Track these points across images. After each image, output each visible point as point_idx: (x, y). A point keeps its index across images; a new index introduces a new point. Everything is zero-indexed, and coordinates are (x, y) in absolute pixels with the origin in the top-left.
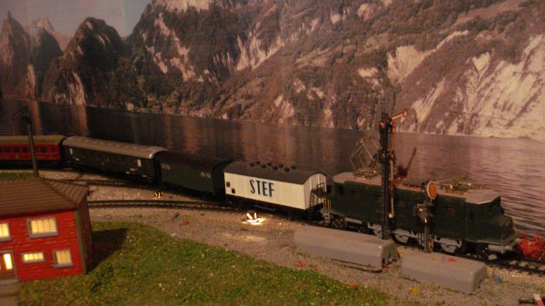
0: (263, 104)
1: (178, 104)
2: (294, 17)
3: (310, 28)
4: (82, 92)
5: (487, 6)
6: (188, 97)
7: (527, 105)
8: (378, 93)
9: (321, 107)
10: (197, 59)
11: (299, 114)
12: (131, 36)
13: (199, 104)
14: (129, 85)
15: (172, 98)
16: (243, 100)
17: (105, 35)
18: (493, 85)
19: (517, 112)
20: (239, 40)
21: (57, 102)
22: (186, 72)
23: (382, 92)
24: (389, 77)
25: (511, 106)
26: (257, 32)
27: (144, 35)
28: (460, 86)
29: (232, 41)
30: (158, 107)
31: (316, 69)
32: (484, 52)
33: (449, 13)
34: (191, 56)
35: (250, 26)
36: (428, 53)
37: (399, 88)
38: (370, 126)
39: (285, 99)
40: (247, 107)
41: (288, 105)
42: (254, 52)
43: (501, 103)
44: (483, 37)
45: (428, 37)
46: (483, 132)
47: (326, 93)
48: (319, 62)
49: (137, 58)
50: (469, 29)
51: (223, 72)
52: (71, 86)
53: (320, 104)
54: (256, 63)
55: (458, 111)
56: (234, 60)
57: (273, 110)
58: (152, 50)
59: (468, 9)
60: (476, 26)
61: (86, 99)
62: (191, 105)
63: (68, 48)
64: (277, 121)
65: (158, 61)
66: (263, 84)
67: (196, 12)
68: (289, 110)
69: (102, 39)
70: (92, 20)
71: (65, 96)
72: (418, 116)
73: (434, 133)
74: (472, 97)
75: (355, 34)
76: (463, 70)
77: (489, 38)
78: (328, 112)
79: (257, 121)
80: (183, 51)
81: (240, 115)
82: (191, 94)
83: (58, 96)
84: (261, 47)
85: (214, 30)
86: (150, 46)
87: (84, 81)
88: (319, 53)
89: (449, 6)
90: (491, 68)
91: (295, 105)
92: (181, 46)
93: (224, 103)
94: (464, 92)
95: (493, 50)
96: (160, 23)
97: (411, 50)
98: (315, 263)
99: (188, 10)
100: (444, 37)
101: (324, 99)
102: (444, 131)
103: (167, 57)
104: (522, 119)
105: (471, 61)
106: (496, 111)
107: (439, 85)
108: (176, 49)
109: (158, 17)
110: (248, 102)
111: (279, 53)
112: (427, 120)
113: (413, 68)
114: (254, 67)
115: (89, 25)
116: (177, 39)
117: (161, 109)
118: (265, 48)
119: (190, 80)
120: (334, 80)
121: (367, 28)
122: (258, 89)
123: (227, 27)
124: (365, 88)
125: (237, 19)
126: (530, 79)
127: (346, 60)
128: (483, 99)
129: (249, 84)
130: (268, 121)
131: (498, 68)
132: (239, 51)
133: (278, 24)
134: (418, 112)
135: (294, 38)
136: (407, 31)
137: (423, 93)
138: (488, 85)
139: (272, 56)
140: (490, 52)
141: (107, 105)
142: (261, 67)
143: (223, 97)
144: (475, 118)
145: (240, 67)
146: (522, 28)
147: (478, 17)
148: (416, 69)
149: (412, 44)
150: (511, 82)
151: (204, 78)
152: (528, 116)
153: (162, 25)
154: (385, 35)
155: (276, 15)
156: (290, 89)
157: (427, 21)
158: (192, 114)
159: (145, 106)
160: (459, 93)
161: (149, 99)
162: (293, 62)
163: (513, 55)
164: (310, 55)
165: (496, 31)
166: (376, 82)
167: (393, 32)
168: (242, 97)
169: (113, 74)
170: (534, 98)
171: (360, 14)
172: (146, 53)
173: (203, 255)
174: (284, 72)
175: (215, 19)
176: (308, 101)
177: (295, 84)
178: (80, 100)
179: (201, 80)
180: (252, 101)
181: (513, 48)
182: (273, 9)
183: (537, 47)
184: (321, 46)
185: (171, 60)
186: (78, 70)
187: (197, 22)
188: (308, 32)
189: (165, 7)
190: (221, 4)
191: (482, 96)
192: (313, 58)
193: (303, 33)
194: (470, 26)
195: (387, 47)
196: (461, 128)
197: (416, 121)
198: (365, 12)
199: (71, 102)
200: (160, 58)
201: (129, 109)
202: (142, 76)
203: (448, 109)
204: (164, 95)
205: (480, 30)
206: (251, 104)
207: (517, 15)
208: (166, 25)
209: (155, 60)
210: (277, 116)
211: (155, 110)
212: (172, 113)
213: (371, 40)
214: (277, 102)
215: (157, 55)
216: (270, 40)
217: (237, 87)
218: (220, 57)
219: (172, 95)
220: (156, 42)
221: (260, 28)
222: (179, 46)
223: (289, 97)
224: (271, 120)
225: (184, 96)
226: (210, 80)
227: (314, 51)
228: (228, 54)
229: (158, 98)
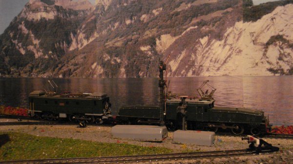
0: (85, 68)
1: (31, 71)
2: (105, 21)
3: (114, 27)
5: (206, 14)
6: (37, 67)
7: (226, 60)
8: (151, 58)
9: (119, 67)
10: (45, 46)
11: (106, 72)
12: (2, 35)
13: (45, 70)
15: (27, 68)
16: (72, 66)
18: (210, 51)
19: (222, 63)
20: (72, 35)
22: (37, 53)
23: (153, 57)
24: (157, 50)
25: (219, 60)
26: (83, 30)
27: (11, 34)
28: (193, 53)
29: (67, 35)
30: (18, 73)
31: (116, 48)
32: (205, 36)
33: (188, 18)
34: (41, 44)
35: (79, 27)
36: (177, 37)
37: (162, 56)
38: (146, 75)
39: (98, 64)
40: (75, 70)
41: (100, 67)
42: (80, 40)
43: (214, 59)
44: (205, 29)
45: (177, 29)
46: (205, 74)
47: (122, 60)
48: (119, 44)
49: (6, 47)
50: (198, 26)
51: (61, 52)
53: (118, 66)
54: (81, 47)
55: (192, 64)
56: (68, 45)
57: (91, 71)
58: (16, 42)
59: (197, 16)
60: (201, 24)
62: (39, 71)
64: (92, 77)
65: (19, 48)
66: (85, 57)
67: (46, 20)
68: (100, 70)
72: (172, 69)
73: (180, 76)
74: (199, 57)
75: (138, 29)
76: (195, 45)
77: (207, 29)
78: (123, 70)
79: (80, 77)
80: (36, 42)
81: (70, 75)
82: (39, 65)
84: (85, 38)
85: (57, 30)
86: (15, 39)
88: (119, 39)
89: (188, 15)
90: (209, 43)
91: (104, 67)
92: (35, 39)
93: (60, 69)
94: (195, 55)
95: (209, 35)
96: (23, 27)
97: (169, 36)
98: (126, 141)
99: (41, 19)
100: (185, 29)
101: (121, 63)
102: (186, 75)
103: (25, 45)
104: (224, 66)
105: (199, 40)
106: (211, 63)
107: (182, 52)
108: (31, 41)
109: (21, 24)
110: (76, 67)
111: (95, 41)
112: (176, 70)
113: (169, 45)
114: (80, 48)
116: (32, 35)
117: (20, 75)
118: (87, 38)
119: (39, 57)
120: (127, 53)
121: (145, 26)
122: (82, 60)
123: (65, 28)
124: (143, 56)
125: (71, 24)
126: (228, 47)
127: (134, 43)
128: (205, 58)
129: (76, 58)
130: (87, 77)
131: (212, 43)
132: (72, 41)
133: (95, 26)
134: (172, 66)
135: (104, 32)
136: (167, 27)
137: (175, 57)
138: (207, 51)
139: (91, 42)
140: (208, 36)
142: (84, 48)
143: (60, 66)
144: (201, 67)
145: (71, 49)
146: (223, 24)
147: (202, 20)
148: (171, 45)
149: (169, 33)
150: (218, 49)
151: (48, 56)
152: (227, 65)
153: (24, 28)
154: (155, 29)
155: (95, 21)
156: (101, 58)
157: (177, 22)
158: (40, 76)
159: (9, 73)
160: (193, 56)
161: (12, 70)
162: (104, 45)
163: (219, 37)
164: (113, 41)
165: (211, 26)
166: (150, 53)
167: (159, 28)
168: (72, 65)
170: (229, 56)
171: (142, 19)
172: (12, 43)
173: (61, 142)
174: (98, 50)
175: (57, 24)
176: (111, 64)
177: (104, 56)
179: (46, 57)
180: (78, 67)
181: (219, 33)
182: (93, 18)
183: (231, 33)
184: (120, 36)
185: (28, 47)
187: (46, 26)
188: (113, 29)
189: (27, 18)
190: (62, 16)
191: (204, 57)
192: (115, 42)
193: (110, 29)
194: (198, 24)
195: (155, 35)
196: (194, 73)
197: (171, 71)
198: (144, 18)
200: (20, 46)
202: (8, 57)
203: (188, 64)
204: (22, 66)
205: (203, 25)
206: (78, 68)
207: (221, 18)
208: (26, 28)
209: (17, 47)
210: (93, 73)
211: (15, 75)
212: (26, 77)
213: (148, 32)
214: (93, 67)
215: (19, 44)
216: (90, 34)
217: (69, 59)
218: (60, 44)
219: (27, 66)
220: (19, 37)
221: (85, 28)
222: (33, 39)
223: (100, 63)
224: (89, 76)
225: (35, 66)
226: (52, 57)
227: (116, 39)
228: (64, 42)
229: (18, 68)
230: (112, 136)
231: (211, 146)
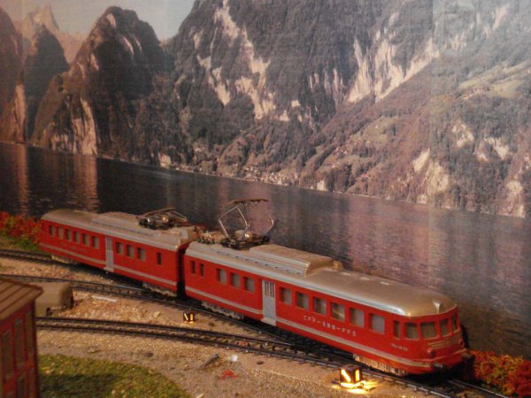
0: (391, 165)
1: (243, 160)
3: (492, 22)
4: (92, 133)
6: (260, 148)
9: (503, 176)
10: (280, 81)
11: (458, 188)
13: (278, 162)
14: (166, 124)
15: (234, 150)
16: (356, 157)
17: (133, 36)
20: (357, 47)
21: (54, 148)
22: (261, 103)
26: (391, 31)
27: (195, 37)
29: (343, 47)
30: (211, 162)
31: (497, 102)
34: (272, 75)
35: (379, 20)
39: (432, 158)
40: (362, 171)
41: (439, 169)
42: (381, 68)
47: (514, 150)
48: (505, 89)
49: (183, 77)
51: (323, 105)
52: (77, 122)
54: (383, 91)
56: (346, 83)
57: (410, 178)
58: (206, 63)
61: (97, 145)
62: (265, 163)
63: (78, 56)
64: (414, 200)
65: (216, 83)
66: (394, 129)
68: (439, 180)
69: (129, 44)
70: (115, 11)
71: (66, 138)
78: (515, 187)
79: (377, 197)
80: (259, 66)
81: (347, 184)
82: (266, 143)
83: (56, 139)
84: (395, 60)
85: (314, 30)
86: (204, 56)
87: (96, 113)
88: (506, 71)
91: (451, 170)
92: (256, 57)
93: (321, 161)
96: (224, 15)
101: (509, 161)
103: (231, 75)
108: (246, 63)
109: (221, 6)
110: (365, 161)
111: (427, 71)
114: (380, 97)
115: (111, 18)
116: (249, 44)
117: (215, 167)
118: (403, 61)
119: (266, 118)
122: (383, 138)
123: (339, 22)
129: (369, 127)
132: (356, 67)
135: (458, 42)
139: (415, 77)
141: (130, 157)
142: (393, 96)
143: (320, 150)
145: (354, 96)
151: (290, 115)
153: (228, 20)
156: (444, 137)
158: (266, 178)
159: (189, 160)
161: (197, 150)
162: (454, 88)
164: (488, 76)
168: (355, 151)
169: (142, 103)
172: (198, 68)
174: (434, 107)
175: (316, 9)
176: (477, 163)
177: (454, 130)
178: (89, 148)
179: (285, 118)
180: (372, 159)
184: (511, 58)
185: (237, 82)
186: (90, 96)
188: (486, 30)
192: (493, 81)
193: (476, 32)
199: (75, 150)
200: (218, 77)
201: (163, 165)
202: (188, 108)
204: (220, 143)
206: (370, 165)
208: (234, 19)
209: (211, 81)
210: (415, 189)
211: (205, 168)
212: (231, 175)
214: (418, 164)
215: (214, 72)
216: (413, 47)
217: (347, 132)
218: (321, 77)
219: (235, 142)
220: (214, 50)
221: (397, 24)
222: (251, 57)
223: (441, 154)
224: (404, 196)
225: (254, 145)
226: (300, 118)
227: (496, 69)
228: (335, 72)
229: (211, 148)
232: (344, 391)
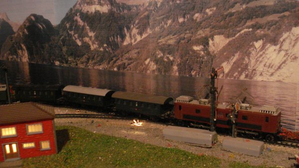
0: (138, 63)
1: (87, 62)
2: (158, 18)
3: (167, 24)
4: (26, 55)
5: (262, 17)
6: (93, 58)
7: (281, 65)
8: (203, 58)
9: (172, 65)
10: (99, 38)
11: (159, 68)
12: (59, 25)
13: (100, 62)
14: (57, 51)
15: (84, 59)
16: (127, 61)
17: (42, 24)
18: (264, 55)
19: (276, 69)
20: (125, 29)
21: (10, 60)
22: (93, 45)
23: (206, 58)
24: (210, 50)
25: (273, 65)
26: (136, 25)
27: (67, 24)
28: (247, 56)
29: (121, 29)
30: (75, 63)
31: (169, 45)
32: (260, 39)
33: (242, 20)
34: (96, 37)
35: (132, 22)
36: (231, 39)
37: (215, 56)
38: (199, 75)
39: (151, 60)
40: (129, 64)
41: (153, 63)
42: (134, 36)
43: (267, 64)
44: (259, 32)
45: (231, 31)
46: (258, 78)
47: (175, 58)
48: (171, 42)
49: (63, 37)
50: (253, 28)
51: (115, 46)
52: (20, 51)
53: (171, 63)
54: (135, 42)
55: (246, 68)
56: (122, 39)
57: (144, 66)
58: (72, 33)
59: (252, 18)
60: (256, 27)
61: (29, 58)
62: (95, 63)
63: (19, 30)
64: (146, 72)
65: (76, 39)
66: (139, 53)
67: (100, 13)
68: (153, 66)
69: (40, 26)
70: (34, 15)
71: (15, 57)
72: (225, 70)
73: (233, 79)
74: (253, 61)
75: (191, 28)
76: (249, 48)
77: (262, 32)
78: (175, 68)
79: (134, 72)
80: (92, 34)
81: (124, 68)
82: (95, 57)
83: (10, 57)
84: (138, 33)
85: (111, 24)
86: (71, 30)
87: (28, 49)
88: (171, 37)
89: (242, 16)
90: (263, 47)
91: (157, 64)
93: (115, 62)
94: (249, 59)
95: (264, 38)
96: (78, 18)
97: (222, 37)
98: (177, 144)
99: (96, 12)
100: (239, 31)
101: (173, 61)
102: (238, 78)
103: (81, 37)
104: (278, 72)
105: (253, 44)
106: (265, 68)
107: (236, 55)
108: (87, 33)
109: (76, 15)
110: (130, 62)
111: (148, 37)
112: (229, 72)
113: (222, 46)
114: (134, 44)
115: (33, 18)
116: (88, 27)
117: (77, 65)
118: (141, 34)
119: (95, 49)
120: (179, 51)
121: (198, 25)
122: (135, 55)
123: (119, 22)
124: (196, 56)
125: (125, 18)
126: (283, 53)
127: (186, 41)
128: (258, 62)
129: (130, 52)
130: (141, 72)
131: (266, 47)
132: (125, 35)
133: (148, 22)
134: (224, 68)
135: (157, 29)
136: (220, 27)
137: (227, 58)
138: (261, 55)
139: (145, 38)
140: (263, 40)
141: (43, 62)
142: (138, 43)
143: (114, 59)
144: (254, 71)
145: (125, 43)
146: (279, 29)
147: (257, 22)
148: (224, 47)
149: (222, 34)
150: (273, 54)
151: (103, 49)
152: (281, 71)
153: (79, 20)
154: (208, 29)
155: (148, 17)
156: (154, 55)
157: (231, 23)
158: (96, 67)
159: (67, 62)
160: (246, 59)
161: (70, 59)
162: (157, 41)
163: (274, 41)
164: (166, 38)
165: (266, 29)
166: (202, 53)
167: (213, 28)
169: (47, 45)
170: (284, 62)
171: (195, 18)
172: (69, 34)
173: (116, 142)
174: (151, 47)
175: (111, 18)
176: (164, 61)
177: (157, 53)
178: (25, 59)
180: (132, 61)
181: (275, 38)
182: (146, 13)
183: (287, 38)
184: (173, 34)
185: (84, 39)
186: (24, 43)
187: (100, 19)
188: (165, 26)
189: (81, 10)
190: (115, 10)
191: (258, 61)
192: (168, 40)
193: (162, 27)
194: (253, 26)
195: (209, 35)
196: (247, 76)
197: (223, 73)
198: (197, 17)
199: (19, 60)
200: (77, 37)
201: (56, 64)
202: (65, 47)
203: (240, 67)
204: (78, 57)
205: (258, 28)
206: (131, 63)
207: (277, 22)
208: (82, 20)
209: (74, 38)
210: (146, 69)
211: (73, 65)
212: (83, 67)
213: (200, 32)
214: (147, 62)
215: (75, 35)
216: (143, 30)
217: (123, 54)
218: (114, 37)
219: (84, 57)
220: (75, 29)
221: (138, 23)
222: (89, 31)
223: (153, 59)
224: (143, 71)
225: (91, 58)
226: (107, 50)
227: (169, 37)
228: (119, 36)
229: (75, 59)
230: (164, 137)
231: (259, 157)
232: (135, 126)
